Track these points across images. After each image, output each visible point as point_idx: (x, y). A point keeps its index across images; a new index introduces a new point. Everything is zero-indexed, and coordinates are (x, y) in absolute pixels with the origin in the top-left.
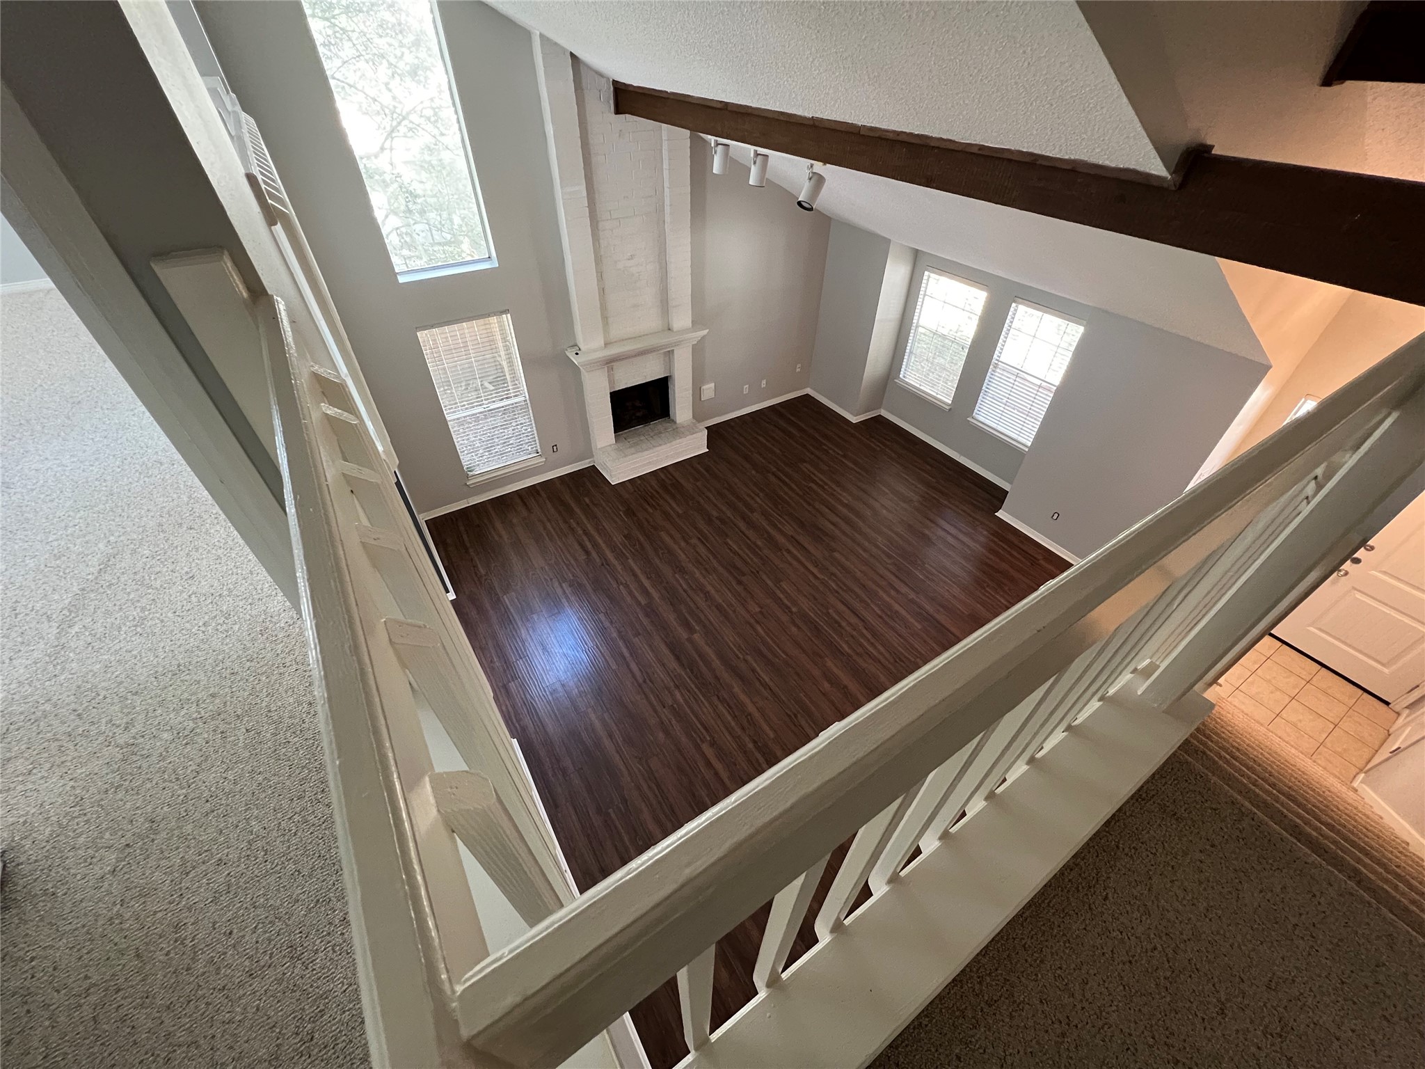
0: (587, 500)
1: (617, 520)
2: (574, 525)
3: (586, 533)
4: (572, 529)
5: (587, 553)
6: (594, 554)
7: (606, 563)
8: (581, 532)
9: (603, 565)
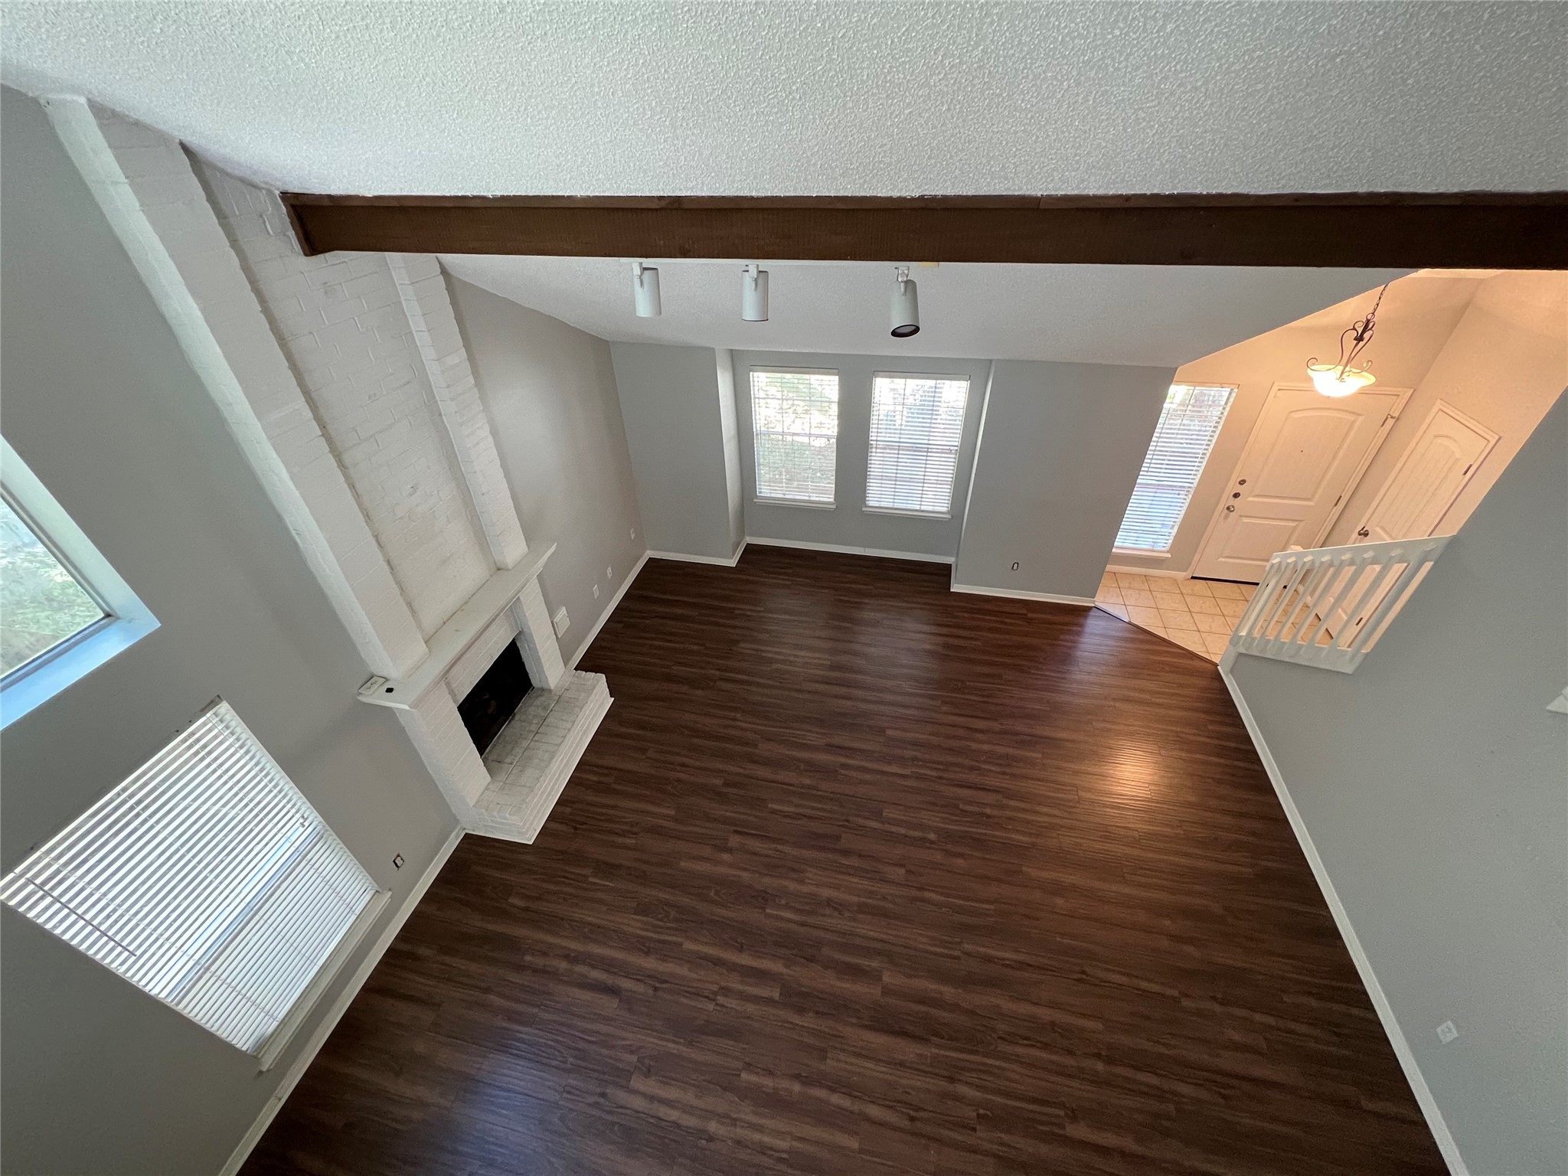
0: (515, 901)
1: (599, 895)
2: (540, 962)
3: (574, 958)
4: (542, 972)
5: (613, 991)
6: (626, 984)
7: (657, 981)
8: (563, 965)
9: (656, 989)
